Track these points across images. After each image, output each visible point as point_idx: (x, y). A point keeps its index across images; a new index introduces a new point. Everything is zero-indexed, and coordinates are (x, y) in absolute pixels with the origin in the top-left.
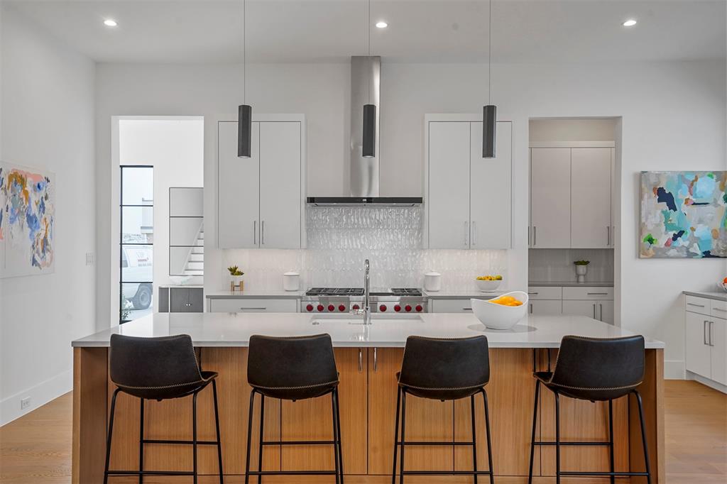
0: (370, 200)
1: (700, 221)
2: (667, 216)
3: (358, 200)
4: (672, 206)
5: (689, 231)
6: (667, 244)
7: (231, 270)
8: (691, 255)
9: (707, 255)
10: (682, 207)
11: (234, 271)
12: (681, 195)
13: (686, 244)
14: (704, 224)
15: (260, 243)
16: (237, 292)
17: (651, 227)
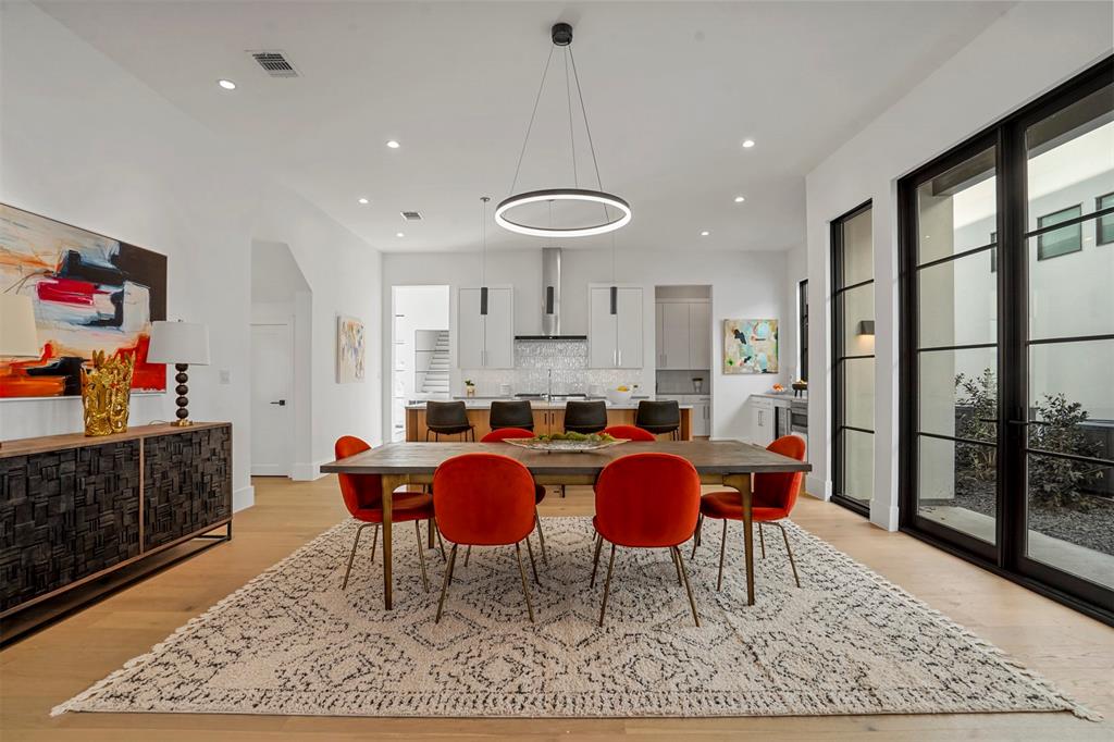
1: (761, 351)
2: (740, 347)
3: (547, 338)
4: (744, 341)
5: (754, 356)
6: (741, 365)
8: (755, 372)
9: (765, 371)
10: (750, 342)
11: (468, 383)
12: (748, 334)
13: (753, 365)
14: (763, 352)
15: (486, 365)
16: (471, 395)
17: (731, 354)
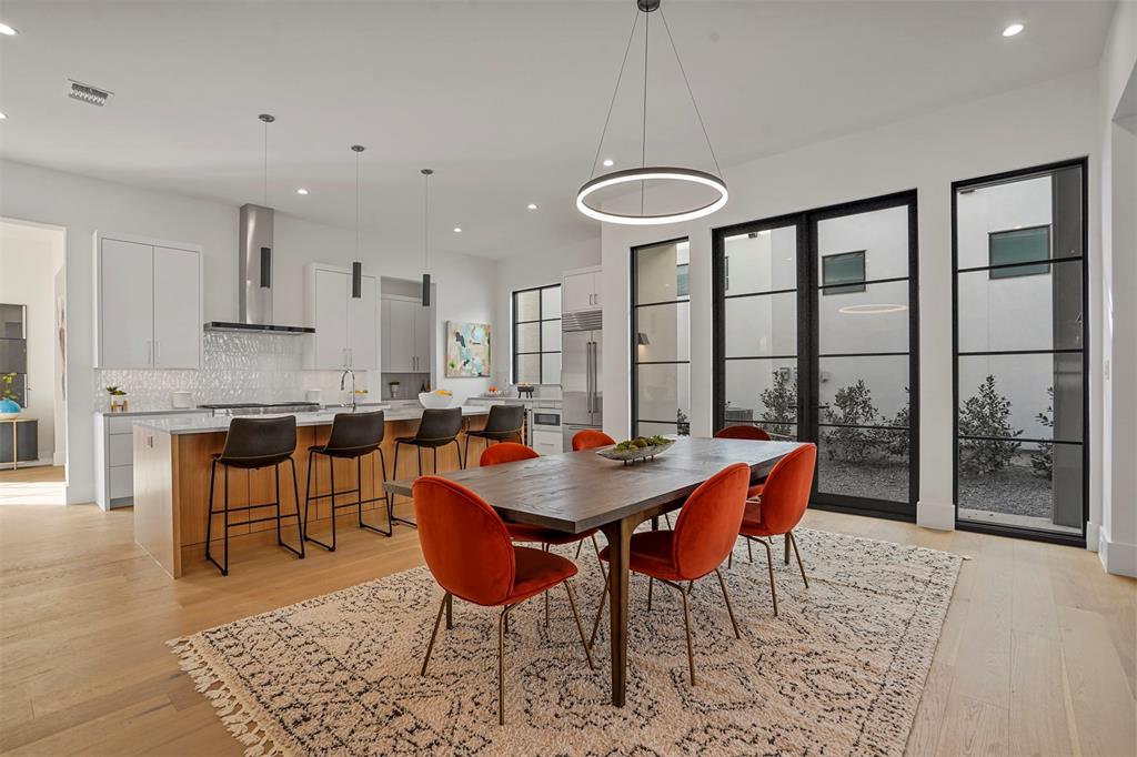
0: (272, 328)
1: (477, 354)
2: (461, 350)
4: (463, 345)
5: (471, 360)
6: (461, 368)
7: (110, 389)
8: (472, 376)
9: (480, 375)
10: (469, 346)
11: (113, 391)
12: (467, 338)
13: (470, 368)
14: (478, 355)
15: (153, 364)
16: (119, 411)
17: (452, 357)
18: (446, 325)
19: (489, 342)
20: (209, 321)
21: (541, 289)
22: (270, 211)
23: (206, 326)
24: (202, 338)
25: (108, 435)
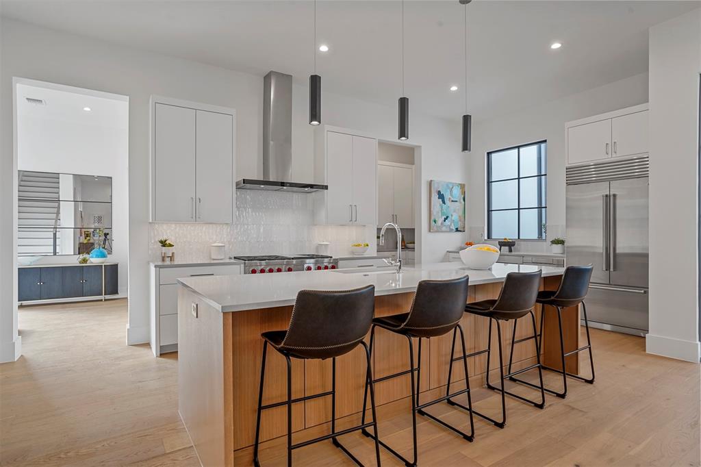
1: (454, 211)
2: (442, 207)
4: (444, 202)
5: (450, 216)
6: (442, 224)
7: (161, 242)
8: (451, 230)
9: (457, 230)
10: (448, 203)
11: (164, 243)
12: (447, 196)
13: (449, 223)
15: (196, 218)
16: (168, 262)
17: (435, 214)
18: (430, 183)
19: (464, 200)
20: (241, 179)
21: (519, 147)
22: (289, 77)
23: (237, 184)
24: (235, 196)
25: (159, 285)
